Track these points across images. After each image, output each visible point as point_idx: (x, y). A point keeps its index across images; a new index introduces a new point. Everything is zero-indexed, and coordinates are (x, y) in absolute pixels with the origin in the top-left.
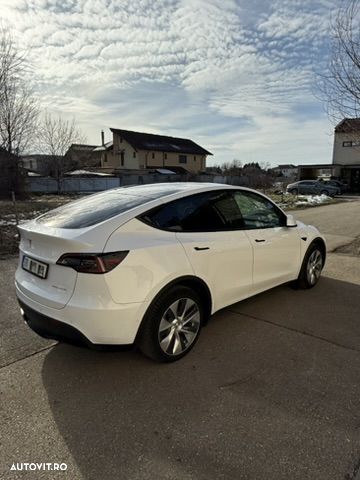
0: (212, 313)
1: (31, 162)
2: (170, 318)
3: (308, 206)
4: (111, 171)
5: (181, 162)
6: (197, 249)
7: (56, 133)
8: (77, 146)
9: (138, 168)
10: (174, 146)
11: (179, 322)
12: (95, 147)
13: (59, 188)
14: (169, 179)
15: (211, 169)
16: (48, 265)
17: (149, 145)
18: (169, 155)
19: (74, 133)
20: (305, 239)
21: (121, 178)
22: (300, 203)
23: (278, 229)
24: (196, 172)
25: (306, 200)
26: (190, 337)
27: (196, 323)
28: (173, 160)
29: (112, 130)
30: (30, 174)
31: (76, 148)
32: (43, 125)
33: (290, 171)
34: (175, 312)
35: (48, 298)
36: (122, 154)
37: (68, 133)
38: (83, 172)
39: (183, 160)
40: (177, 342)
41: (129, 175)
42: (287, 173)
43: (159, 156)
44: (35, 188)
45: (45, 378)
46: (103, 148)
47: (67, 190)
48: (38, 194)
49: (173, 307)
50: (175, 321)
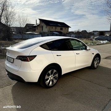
0: (62, 74)
1: (14, 29)
2: (49, 75)
3: (101, 44)
4: (39, 32)
5: (61, 30)
6: (57, 55)
7: (21, 20)
8: (28, 24)
9: (47, 31)
10: (59, 25)
11: (52, 77)
12: (34, 25)
13: (22, 37)
14: (57, 35)
15: (70, 32)
16: (14, 59)
17: (51, 24)
18: (57, 28)
19: (27, 20)
20: (93, 54)
21: (42, 35)
22: (98, 43)
23: (84, 51)
24: (66, 33)
25: (100, 42)
26: (55, 81)
27: (57, 77)
28: (58, 29)
29: (39, 19)
30: (13, 33)
31: (28, 25)
32: (17, 17)
33: (97, 33)
34: (50, 73)
35: (14, 68)
36: (42, 27)
37: (25, 20)
38: (30, 32)
39: (61, 29)
40: (51, 83)
41: (44, 34)
42: (96, 33)
43: (54, 28)
44: (15, 37)
45: (12, 91)
46: (36, 25)
47: (25, 38)
48: (16, 39)
49: (50, 72)
50: (50, 76)
